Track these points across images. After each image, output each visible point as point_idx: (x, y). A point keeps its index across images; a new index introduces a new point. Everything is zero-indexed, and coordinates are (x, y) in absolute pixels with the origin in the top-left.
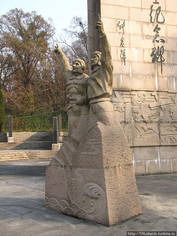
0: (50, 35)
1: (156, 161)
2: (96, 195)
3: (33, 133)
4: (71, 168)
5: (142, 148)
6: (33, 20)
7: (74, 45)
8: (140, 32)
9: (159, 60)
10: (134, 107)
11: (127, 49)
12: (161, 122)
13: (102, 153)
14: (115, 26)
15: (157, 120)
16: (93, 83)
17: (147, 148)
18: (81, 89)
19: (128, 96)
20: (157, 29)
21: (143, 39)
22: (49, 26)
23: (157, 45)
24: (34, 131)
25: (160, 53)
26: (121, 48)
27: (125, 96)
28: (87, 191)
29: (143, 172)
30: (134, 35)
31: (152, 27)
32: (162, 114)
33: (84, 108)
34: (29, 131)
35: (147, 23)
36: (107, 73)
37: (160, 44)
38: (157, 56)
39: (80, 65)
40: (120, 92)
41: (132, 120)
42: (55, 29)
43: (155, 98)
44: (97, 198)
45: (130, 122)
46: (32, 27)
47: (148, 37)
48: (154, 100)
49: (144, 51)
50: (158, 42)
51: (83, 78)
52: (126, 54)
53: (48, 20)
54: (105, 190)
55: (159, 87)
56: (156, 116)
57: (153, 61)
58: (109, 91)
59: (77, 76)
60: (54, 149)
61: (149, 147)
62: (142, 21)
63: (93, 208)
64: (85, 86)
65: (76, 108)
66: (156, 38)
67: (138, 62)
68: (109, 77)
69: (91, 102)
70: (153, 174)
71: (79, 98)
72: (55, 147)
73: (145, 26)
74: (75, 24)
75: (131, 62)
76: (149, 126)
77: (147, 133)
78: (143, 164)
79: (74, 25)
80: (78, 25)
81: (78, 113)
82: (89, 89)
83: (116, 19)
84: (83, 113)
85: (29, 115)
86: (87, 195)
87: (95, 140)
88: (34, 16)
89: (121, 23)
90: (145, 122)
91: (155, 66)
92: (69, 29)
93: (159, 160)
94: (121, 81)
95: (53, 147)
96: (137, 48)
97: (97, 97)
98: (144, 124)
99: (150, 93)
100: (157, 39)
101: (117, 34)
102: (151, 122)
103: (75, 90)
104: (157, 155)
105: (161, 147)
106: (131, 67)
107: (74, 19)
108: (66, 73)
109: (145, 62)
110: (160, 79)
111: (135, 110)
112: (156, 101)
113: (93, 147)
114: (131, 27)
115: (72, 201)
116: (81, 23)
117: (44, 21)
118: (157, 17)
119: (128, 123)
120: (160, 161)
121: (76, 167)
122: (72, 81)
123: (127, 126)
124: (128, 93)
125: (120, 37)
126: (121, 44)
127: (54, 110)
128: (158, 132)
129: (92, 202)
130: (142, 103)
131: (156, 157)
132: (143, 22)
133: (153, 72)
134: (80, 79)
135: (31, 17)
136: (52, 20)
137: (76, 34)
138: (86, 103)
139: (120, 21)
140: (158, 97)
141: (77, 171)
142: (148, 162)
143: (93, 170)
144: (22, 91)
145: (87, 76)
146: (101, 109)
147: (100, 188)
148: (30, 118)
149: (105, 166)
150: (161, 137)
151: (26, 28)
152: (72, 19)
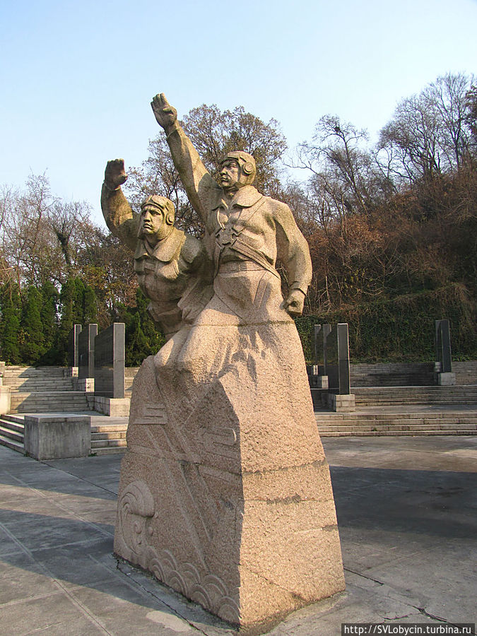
6: (237, 125)
60: (342, 409)
72: (345, 404)
74: (325, 132)
79: (323, 134)
80: (331, 132)
88: (239, 117)
92: (311, 143)
95: (338, 404)
107: (321, 122)
116: (337, 129)
135: (234, 120)
136: (277, 124)
152: (318, 121)
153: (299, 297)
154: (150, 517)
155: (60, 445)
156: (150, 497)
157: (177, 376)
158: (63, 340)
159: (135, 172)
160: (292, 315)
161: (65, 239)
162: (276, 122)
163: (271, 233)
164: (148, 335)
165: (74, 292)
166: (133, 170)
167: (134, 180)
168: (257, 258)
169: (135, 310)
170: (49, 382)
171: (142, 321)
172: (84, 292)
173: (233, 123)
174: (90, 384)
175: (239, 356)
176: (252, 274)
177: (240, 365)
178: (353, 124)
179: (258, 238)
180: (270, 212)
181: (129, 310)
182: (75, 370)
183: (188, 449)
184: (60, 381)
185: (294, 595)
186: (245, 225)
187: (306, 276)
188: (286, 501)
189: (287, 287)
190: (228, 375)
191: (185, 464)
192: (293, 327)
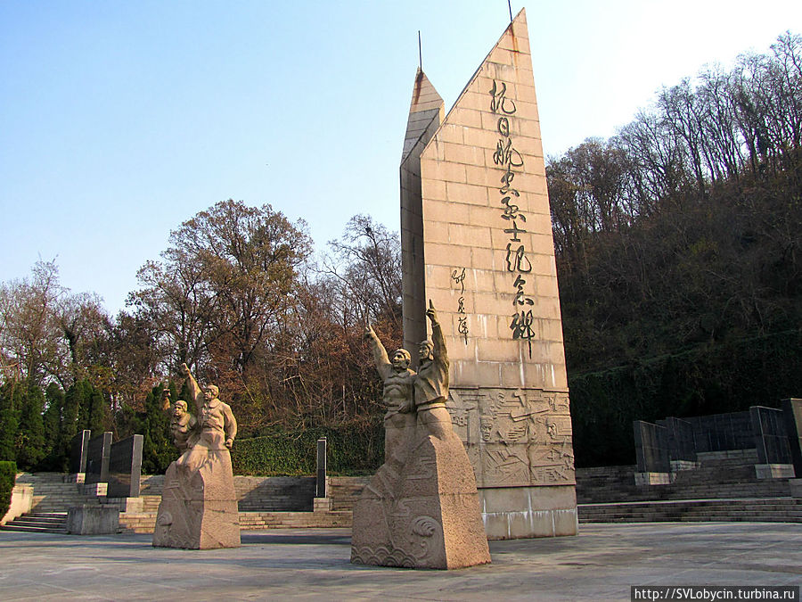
0: (301, 256)
1: (525, 513)
2: (429, 531)
3: (260, 480)
4: (393, 500)
5: (500, 491)
6: (264, 224)
7: (351, 273)
8: (491, 288)
9: (525, 335)
10: (484, 417)
11: (469, 317)
12: (532, 444)
13: (437, 475)
14: (449, 278)
15: (525, 439)
16: (423, 384)
17: (509, 490)
18: (406, 390)
19: (473, 398)
20: (519, 282)
21: (497, 298)
22: (299, 235)
23: (521, 309)
24: (259, 475)
25: (527, 323)
26: (459, 316)
27: (467, 398)
28: (416, 529)
29: (502, 534)
30: (481, 292)
31: (511, 279)
32: (533, 428)
33: (408, 417)
34: (248, 474)
35: (503, 273)
36: (441, 370)
37: (526, 308)
38: (522, 328)
39: (403, 359)
40: (460, 392)
41: (481, 441)
42: (311, 241)
43: (521, 402)
44: (430, 536)
45: (478, 444)
46: (262, 236)
47: (504, 295)
48: (519, 404)
49: (498, 319)
50: (522, 303)
51: (408, 376)
52: (469, 325)
53: (296, 222)
54: (441, 523)
55: (526, 381)
56: (523, 433)
57: (515, 336)
58: (444, 393)
59: (399, 372)
60: (319, 510)
61: (512, 490)
62: (494, 269)
63: (425, 550)
64: (412, 386)
65: (399, 417)
66: (518, 297)
67: (489, 339)
68: (443, 376)
69: (420, 408)
70: (520, 538)
71: (403, 404)
72: (321, 506)
73: (499, 277)
74: (356, 232)
75: (477, 339)
76: (511, 450)
77: (507, 462)
78: (502, 519)
79: (354, 233)
80: (362, 233)
81: (400, 425)
82: (417, 391)
83: (451, 267)
84: (408, 424)
85: (249, 437)
86: (417, 534)
87: (427, 458)
88: (266, 215)
89: (459, 273)
90: (503, 443)
91: (518, 345)
92: (340, 240)
93: (531, 512)
94: (461, 371)
95: (315, 505)
96: (487, 315)
97: (429, 403)
98: (503, 447)
99: (512, 392)
100: (521, 299)
101: (453, 292)
102: (515, 444)
103: (397, 393)
104: (527, 502)
105: (533, 489)
106: (477, 348)
107: (353, 222)
108: (383, 368)
109: (500, 339)
110: (528, 366)
111: (485, 422)
112: (523, 406)
113: (424, 468)
114: (475, 280)
115: (394, 545)
116: (368, 230)
117: (289, 224)
118: (519, 262)
119: (473, 444)
120: (533, 514)
121: (401, 497)
122: (392, 380)
123: (472, 450)
124: (473, 393)
125: (456, 296)
126: (460, 308)
127: (308, 425)
128: (527, 462)
129: (424, 542)
130: (497, 409)
131: (525, 507)
132: (496, 271)
133: (516, 355)
134: (404, 378)
135: (261, 217)
136: (304, 224)
137: (359, 253)
138: (413, 410)
139: (457, 269)
140: (526, 398)
141: (401, 504)
142: (510, 516)
143: (424, 498)
144: (233, 379)
145: (412, 372)
146: (434, 418)
147: (434, 521)
148: (251, 442)
149: (440, 492)
150: (533, 470)
151: (248, 240)
152: (349, 221)
153: (230, 441)
154: (170, 524)
155: (97, 524)
156: (171, 516)
157: (184, 468)
158: (65, 444)
159: (153, 266)
160: (228, 447)
161: (74, 337)
162: (304, 221)
163: (222, 417)
164: (156, 442)
165: (82, 395)
166: (151, 263)
167: (151, 274)
168: (216, 427)
169: (145, 415)
170: (54, 487)
171: (151, 427)
172: (92, 395)
173: (259, 221)
174: (102, 488)
175: (207, 462)
176: (214, 432)
177: (207, 465)
178: (384, 224)
179: (217, 419)
180: (222, 409)
181: (138, 415)
182: (81, 476)
183: (187, 495)
184: (66, 487)
185: (220, 544)
186: (212, 415)
187: (234, 433)
188: (219, 512)
189: (227, 438)
190: (203, 468)
191: (186, 501)
192: (228, 452)
